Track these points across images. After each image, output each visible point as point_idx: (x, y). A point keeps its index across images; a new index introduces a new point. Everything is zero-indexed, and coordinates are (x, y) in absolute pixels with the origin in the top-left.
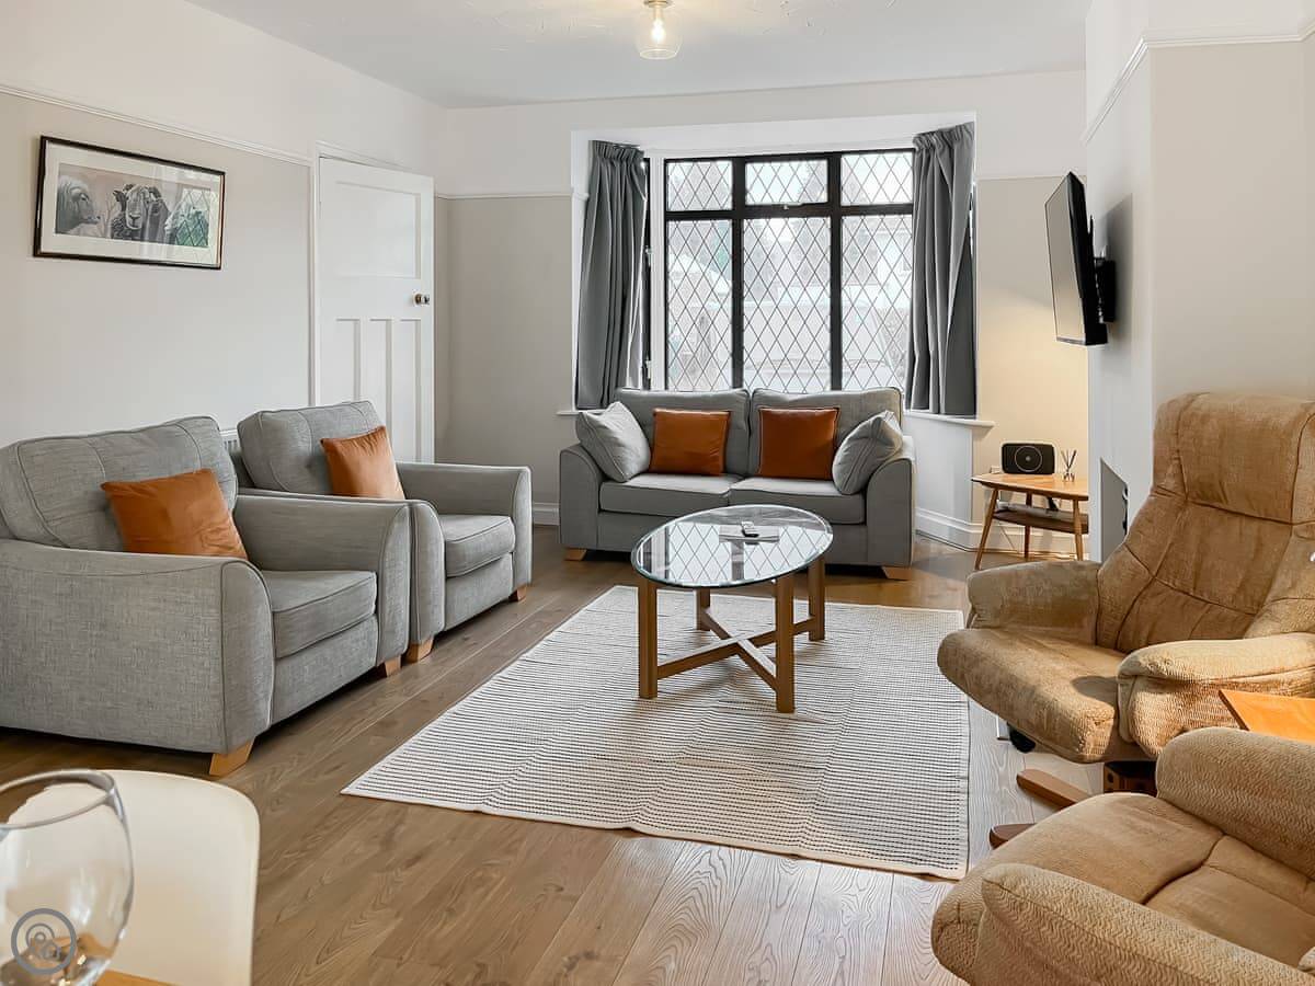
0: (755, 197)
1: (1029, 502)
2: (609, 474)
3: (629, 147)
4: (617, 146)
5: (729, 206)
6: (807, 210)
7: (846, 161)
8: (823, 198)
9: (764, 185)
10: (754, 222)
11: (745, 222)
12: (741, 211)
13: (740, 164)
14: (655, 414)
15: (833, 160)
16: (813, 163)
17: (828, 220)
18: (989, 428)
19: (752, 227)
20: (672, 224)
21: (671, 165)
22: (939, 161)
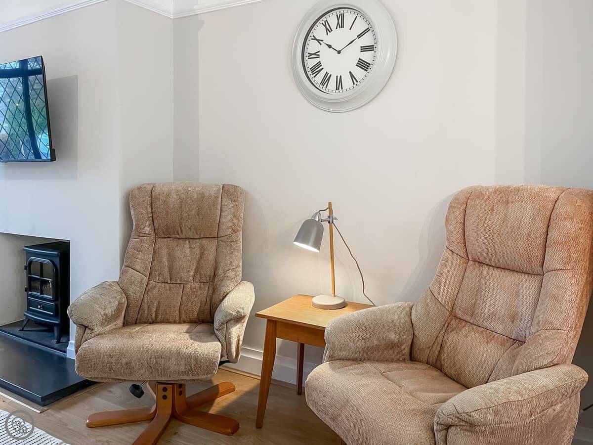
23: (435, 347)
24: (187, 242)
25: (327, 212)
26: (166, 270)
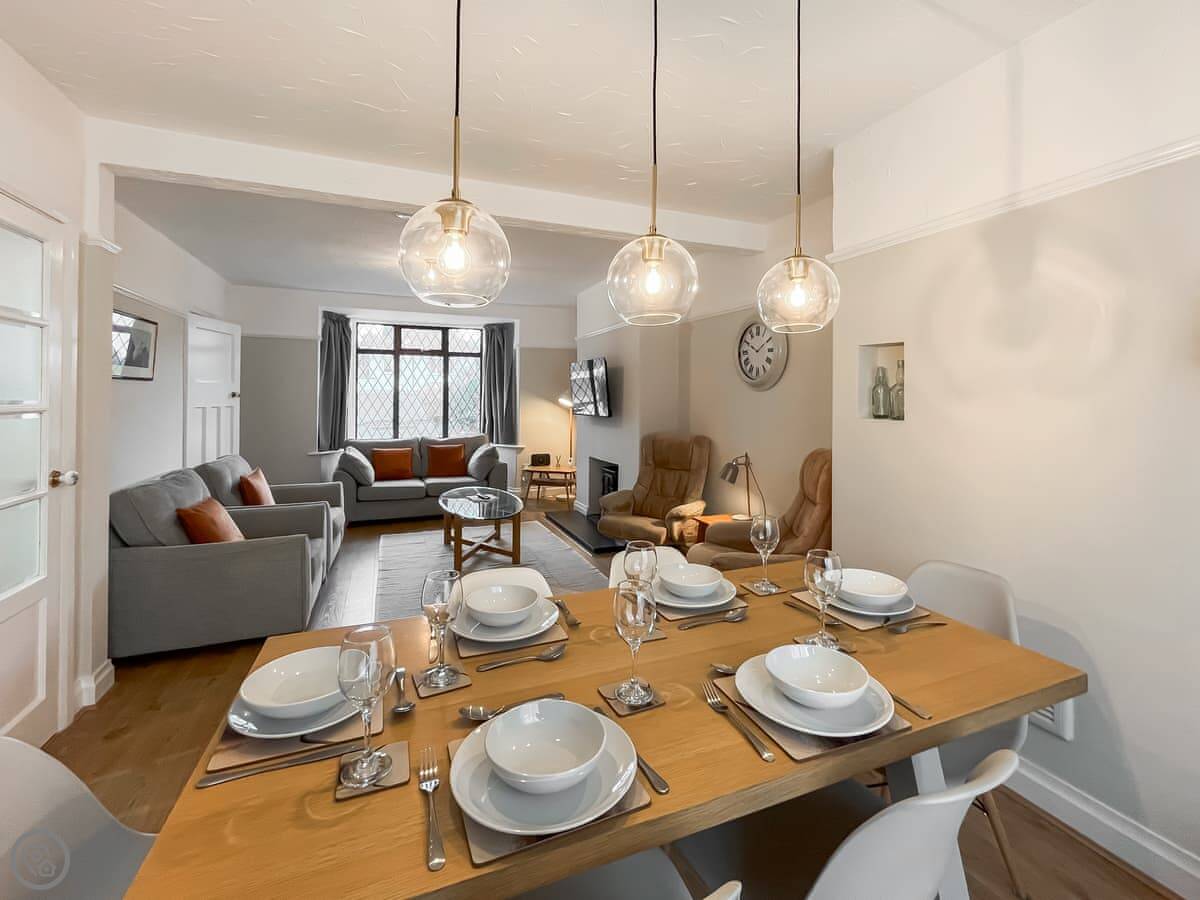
0: (405, 345)
2: (361, 482)
3: (341, 315)
4: (337, 314)
5: (392, 348)
6: (432, 353)
7: (450, 332)
8: (440, 348)
9: (409, 340)
10: (405, 356)
11: (401, 357)
12: (398, 351)
13: (398, 328)
14: (372, 451)
15: (445, 331)
16: (437, 331)
17: (442, 358)
18: (522, 449)
19: (404, 359)
20: (360, 355)
21: (358, 326)
22: (498, 337)
24: (672, 472)
25: (744, 458)
26: (659, 488)
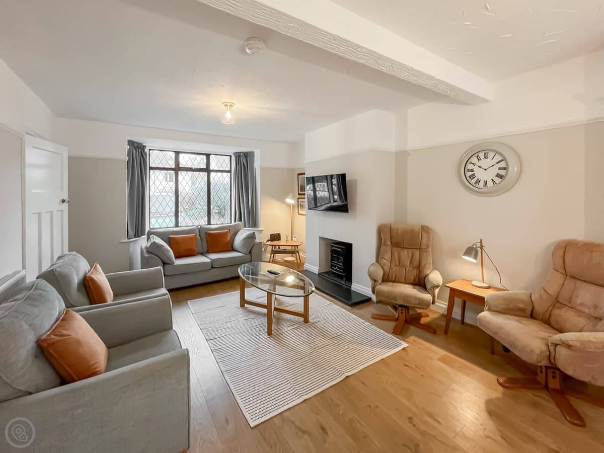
0: (183, 164)
1: (279, 248)
2: (165, 262)
3: (140, 143)
4: (137, 143)
5: (173, 166)
6: (200, 170)
7: (212, 157)
8: (205, 167)
9: (185, 160)
10: (182, 172)
11: (179, 172)
12: (177, 169)
13: (177, 153)
14: (170, 238)
15: (208, 156)
16: (202, 156)
17: (206, 173)
18: (262, 231)
19: (182, 174)
20: (151, 171)
21: (151, 151)
22: (243, 160)
23: (546, 314)
24: (406, 250)
25: (480, 244)
26: (397, 261)
